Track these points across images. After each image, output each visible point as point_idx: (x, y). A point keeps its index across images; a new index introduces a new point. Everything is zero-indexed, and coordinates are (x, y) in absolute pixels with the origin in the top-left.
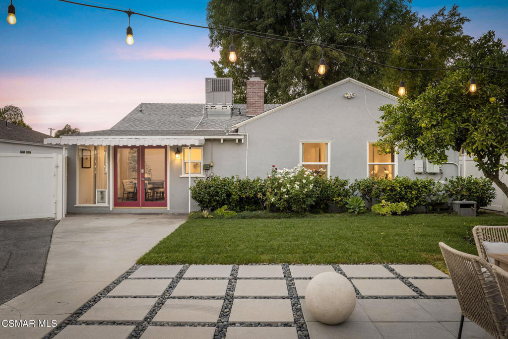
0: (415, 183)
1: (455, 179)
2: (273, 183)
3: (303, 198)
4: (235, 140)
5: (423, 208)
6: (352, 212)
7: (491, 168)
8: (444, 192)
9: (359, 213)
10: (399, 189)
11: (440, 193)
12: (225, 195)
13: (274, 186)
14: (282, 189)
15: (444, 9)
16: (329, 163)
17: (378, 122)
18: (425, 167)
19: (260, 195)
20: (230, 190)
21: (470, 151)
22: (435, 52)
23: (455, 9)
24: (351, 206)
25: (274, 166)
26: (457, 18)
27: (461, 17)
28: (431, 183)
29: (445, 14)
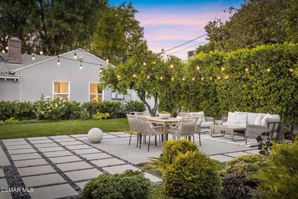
0: (112, 104)
1: (130, 102)
2: (42, 104)
3: (59, 112)
4: (14, 79)
5: (116, 116)
6: (83, 119)
7: (142, 96)
8: (125, 108)
9: (86, 119)
10: (105, 107)
11: (123, 108)
12: (11, 111)
13: (43, 105)
14: (48, 107)
15: (125, 3)
16: (69, 93)
17: (100, 76)
18: (116, 96)
19: (34, 111)
20: (15, 108)
21: (135, 90)
22: (120, 28)
23: (131, 4)
24: (82, 115)
25: (42, 95)
26: (132, 9)
27: (134, 9)
28: (119, 103)
29: (125, 6)
